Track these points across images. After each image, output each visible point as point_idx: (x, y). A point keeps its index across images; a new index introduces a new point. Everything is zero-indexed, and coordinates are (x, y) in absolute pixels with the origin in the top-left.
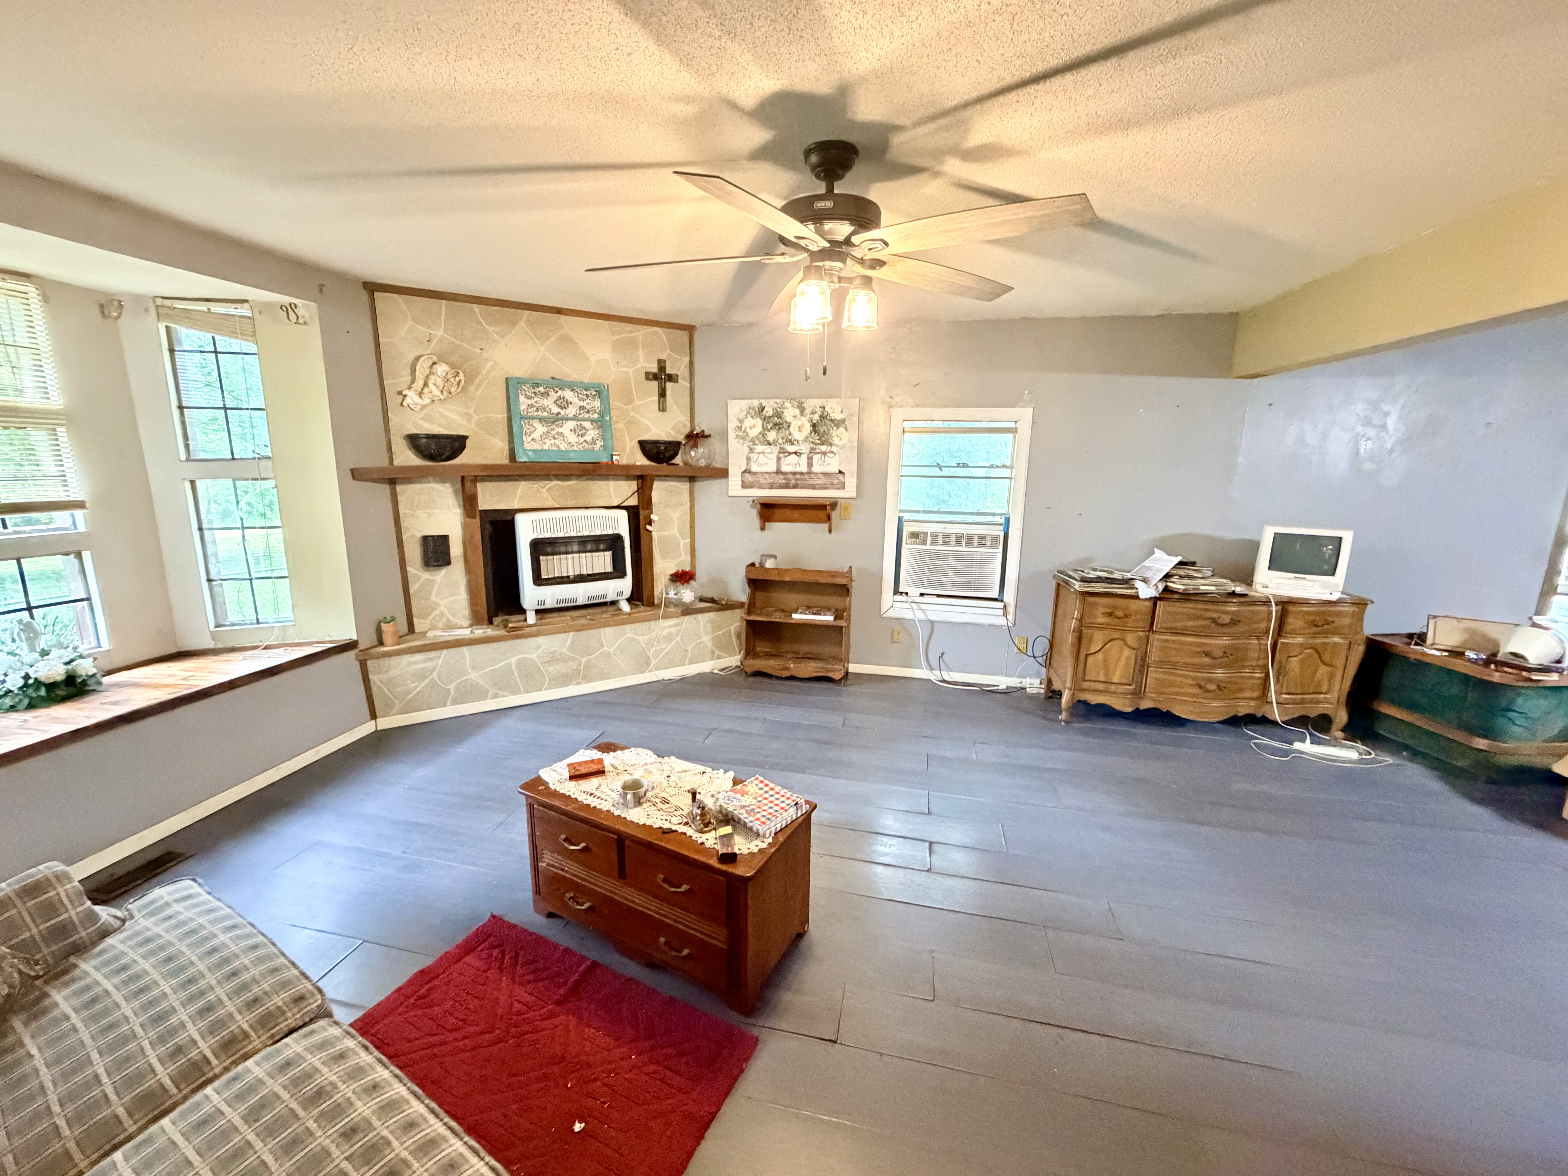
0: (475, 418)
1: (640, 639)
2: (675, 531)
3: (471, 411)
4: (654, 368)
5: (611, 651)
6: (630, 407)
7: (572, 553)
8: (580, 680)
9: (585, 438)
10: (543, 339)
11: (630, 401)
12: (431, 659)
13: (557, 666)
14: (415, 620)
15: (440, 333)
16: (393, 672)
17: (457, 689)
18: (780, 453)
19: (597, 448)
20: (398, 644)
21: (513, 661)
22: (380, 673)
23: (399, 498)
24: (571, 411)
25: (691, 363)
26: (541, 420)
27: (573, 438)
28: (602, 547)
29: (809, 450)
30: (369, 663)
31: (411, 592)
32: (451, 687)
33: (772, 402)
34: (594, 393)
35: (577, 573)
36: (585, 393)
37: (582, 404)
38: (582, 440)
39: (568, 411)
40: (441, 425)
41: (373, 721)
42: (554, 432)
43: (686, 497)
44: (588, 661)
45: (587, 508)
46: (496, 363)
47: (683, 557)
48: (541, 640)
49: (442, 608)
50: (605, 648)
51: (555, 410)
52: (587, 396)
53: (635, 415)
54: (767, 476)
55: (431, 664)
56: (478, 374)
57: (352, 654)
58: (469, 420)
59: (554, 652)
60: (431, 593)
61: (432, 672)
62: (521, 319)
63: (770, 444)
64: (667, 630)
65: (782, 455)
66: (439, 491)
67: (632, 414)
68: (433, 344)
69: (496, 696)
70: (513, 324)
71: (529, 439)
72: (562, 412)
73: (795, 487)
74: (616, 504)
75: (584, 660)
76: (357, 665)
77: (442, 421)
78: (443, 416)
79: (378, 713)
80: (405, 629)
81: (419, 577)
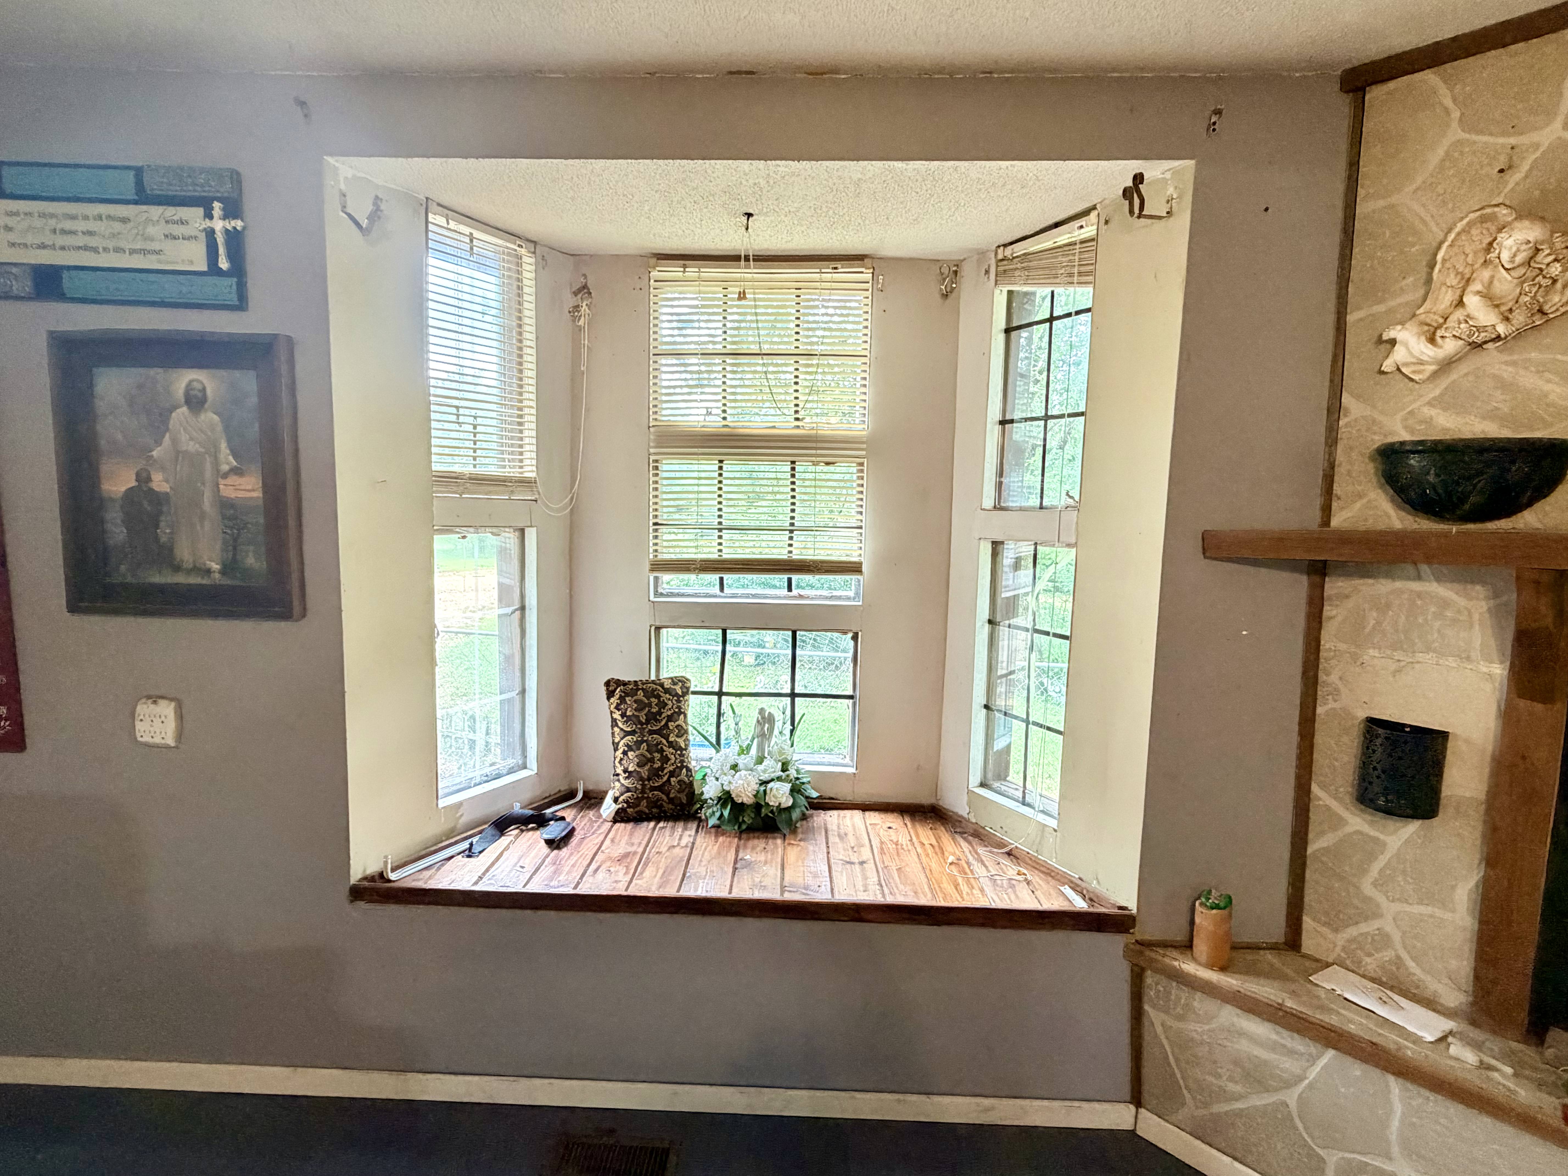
12: (1291, 1052)
14: (1308, 922)
15: (1549, 133)
16: (1194, 1028)
22: (1167, 1012)
23: (1328, 611)
30: (1149, 977)
31: (1313, 849)
32: (1331, 1158)
40: (1491, 415)
41: (1132, 1108)
49: (1387, 924)
55: (1289, 1065)
60: (1362, 870)
61: (1288, 1084)
66: (1445, 604)
68: (1514, 178)
76: (1124, 968)
77: (1501, 401)
78: (1504, 385)
79: (1146, 1097)
80: (1277, 931)
81: (1341, 822)
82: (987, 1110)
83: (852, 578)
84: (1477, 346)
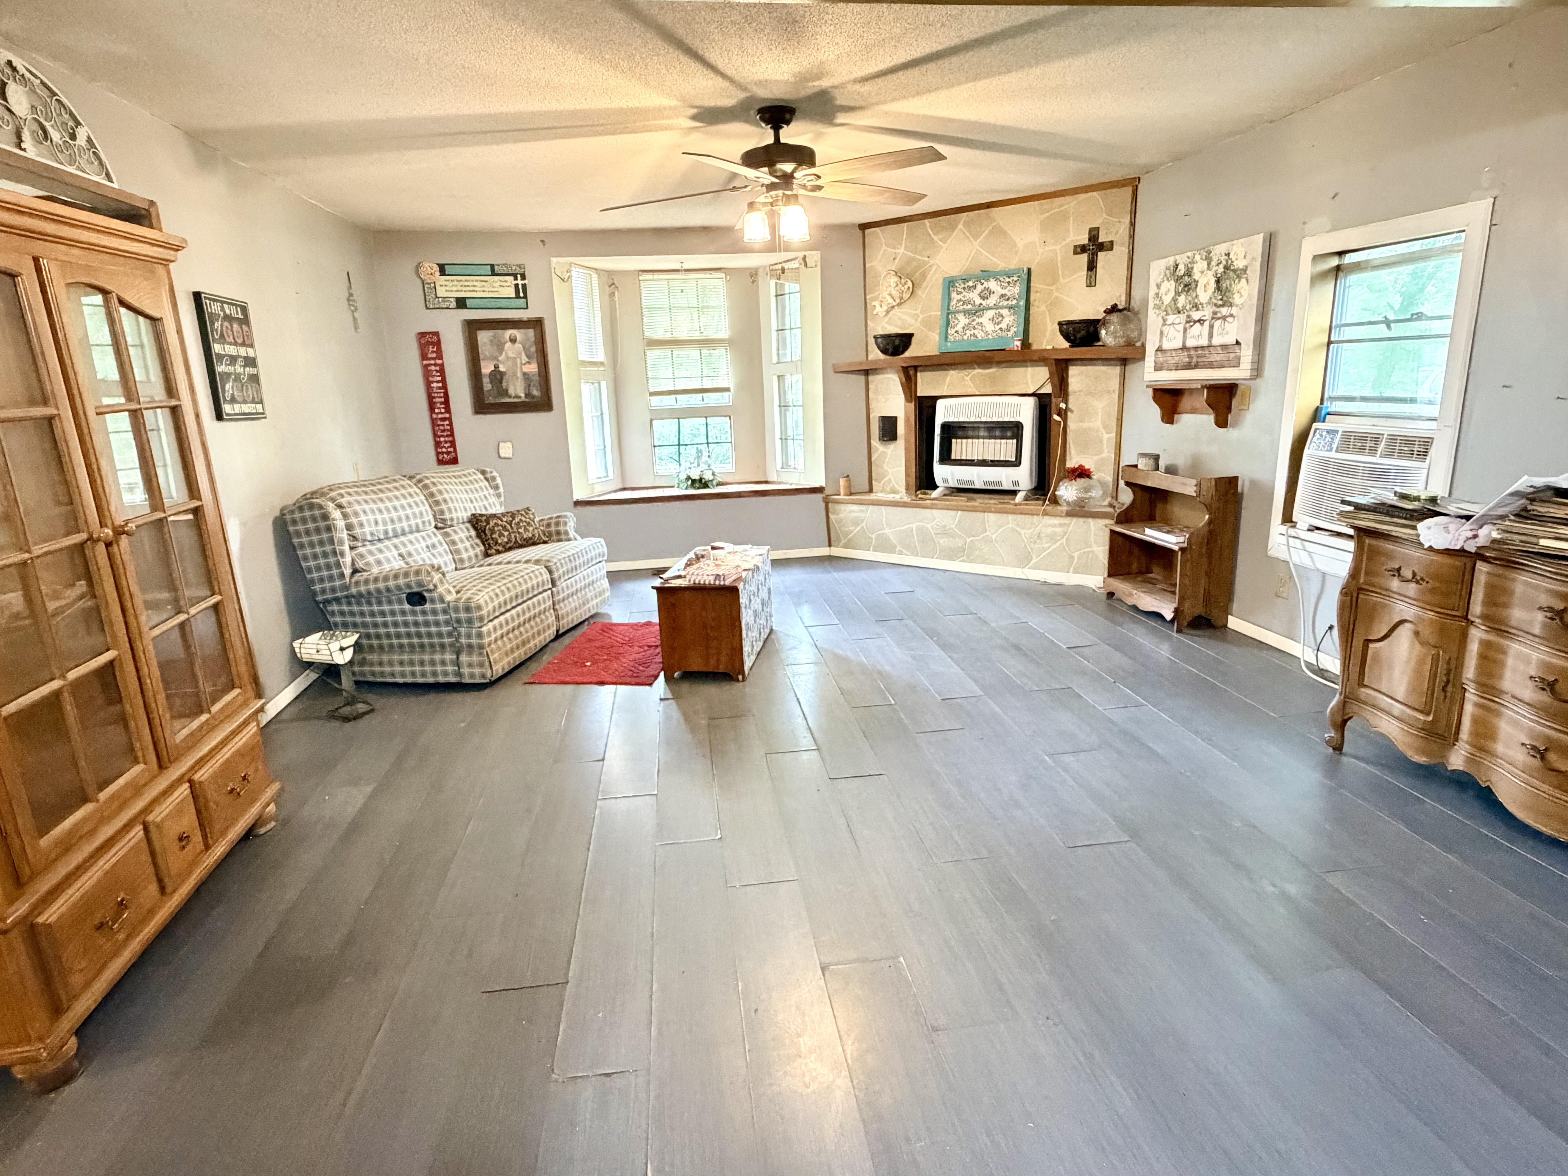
0: (921, 316)
1: (1023, 532)
2: (1097, 423)
3: (918, 312)
4: (1084, 239)
5: (994, 537)
6: (1053, 288)
7: (978, 438)
8: (965, 558)
9: (1000, 326)
10: (976, 236)
11: (1054, 280)
12: (865, 511)
13: (946, 540)
14: (874, 482)
15: (902, 250)
16: (842, 516)
17: (876, 539)
18: (1187, 322)
19: (1010, 334)
20: (848, 495)
21: (914, 526)
22: (835, 514)
23: (870, 386)
24: (992, 300)
25: (1132, 224)
26: (965, 312)
27: (990, 327)
28: (1009, 434)
29: (1211, 315)
30: (830, 505)
31: (873, 459)
32: (873, 536)
33: (1185, 257)
34: (1015, 279)
35: (980, 458)
36: (1007, 280)
37: (1003, 292)
38: (998, 327)
39: (989, 301)
40: (896, 328)
41: (829, 548)
42: (974, 323)
43: (1115, 384)
44: (972, 541)
45: (1000, 395)
46: (939, 267)
47: (1105, 455)
48: (935, 512)
49: (890, 476)
50: (988, 533)
51: (978, 301)
52: (1009, 283)
53: (1058, 295)
54: (1174, 353)
55: (862, 515)
56: (924, 280)
57: (820, 496)
58: (916, 320)
59: (944, 526)
60: (884, 462)
61: (863, 521)
62: (959, 222)
63: (1179, 312)
64: (1049, 530)
65: (1188, 325)
66: (891, 381)
67: (1056, 294)
68: (897, 261)
69: (901, 553)
70: (953, 228)
71: (953, 331)
72: (984, 303)
73: (1196, 367)
74: (1031, 392)
75: (968, 540)
76: (823, 505)
77: (899, 323)
78: (900, 319)
79: (832, 543)
80: (867, 488)
81: (878, 448)
82: (785, 554)
83: (726, 394)
84: (893, 307)
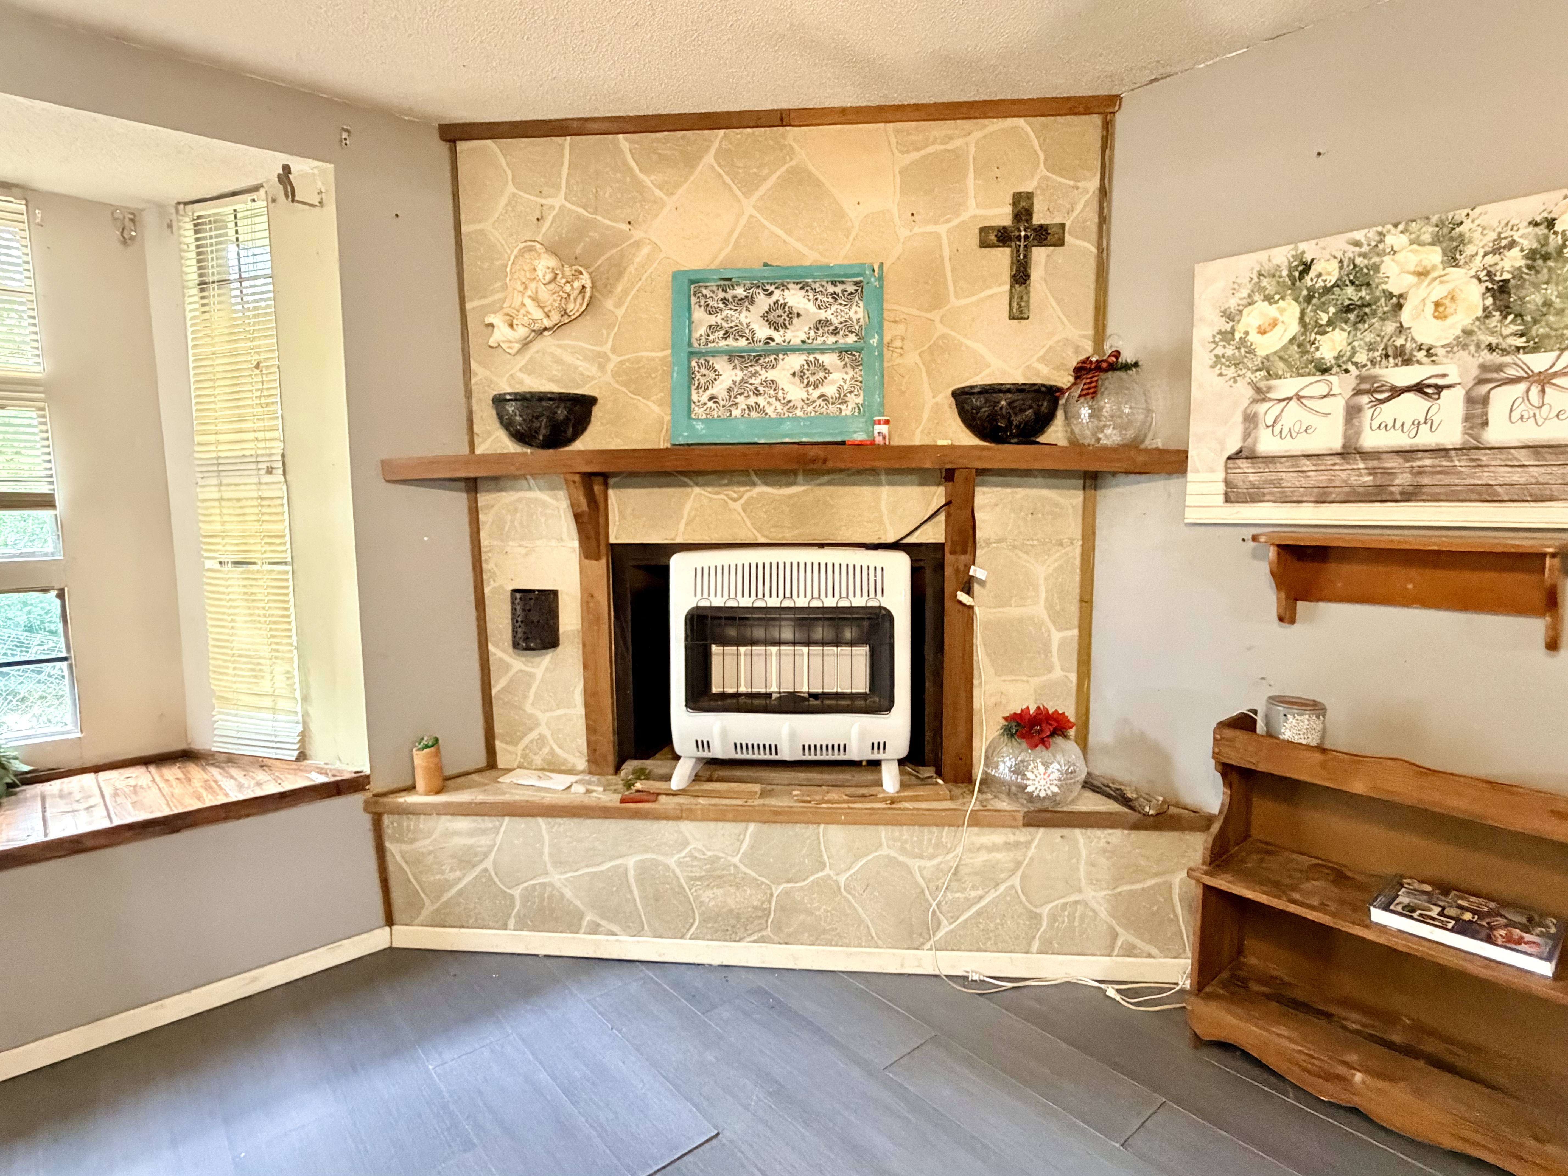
0: (615, 359)
1: (915, 864)
2: (1038, 610)
3: (607, 348)
4: (1003, 216)
5: (842, 879)
6: (936, 315)
7: (779, 643)
8: (768, 932)
9: (821, 390)
10: (749, 185)
11: (938, 301)
12: (484, 832)
13: (719, 892)
14: (499, 745)
15: (558, 201)
16: (423, 845)
17: (525, 899)
18: (1358, 392)
19: (847, 410)
20: (438, 792)
21: (631, 862)
22: (403, 842)
23: (482, 517)
24: (796, 334)
25: (1104, 193)
26: (732, 356)
27: (795, 392)
28: (848, 634)
29: (1475, 372)
30: (386, 820)
31: (494, 692)
32: (517, 892)
33: (1339, 244)
34: (851, 288)
35: (787, 688)
36: (831, 289)
37: (823, 315)
38: (816, 394)
39: (789, 335)
40: (552, 380)
41: (387, 929)
42: (756, 381)
43: (1074, 528)
44: (787, 893)
45: (822, 546)
46: (656, 248)
47: (1058, 673)
48: (687, 827)
49: (543, 730)
50: (827, 871)
51: (763, 332)
52: (835, 296)
53: (947, 331)
54: (1307, 465)
55: (484, 841)
56: (620, 274)
57: (357, 800)
58: (602, 367)
59: (715, 859)
60: (525, 697)
61: (486, 855)
62: (707, 149)
63: (1325, 371)
64: (982, 857)
65: (1365, 399)
66: (545, 505)
67: (941, 329)
68: (545, 225)
69: (595, 929)
70: (691, 162)
71: (705, 398)
72: (778, 337)
73: (1409, 495)
74: (891, 539)
75: (777, 890)
76: (366, 821)
77: (556, 371)
78: (559, 361)
79: (396, 915)
80: (482, 760)
81: (508, 667)
84: (541, 332)
